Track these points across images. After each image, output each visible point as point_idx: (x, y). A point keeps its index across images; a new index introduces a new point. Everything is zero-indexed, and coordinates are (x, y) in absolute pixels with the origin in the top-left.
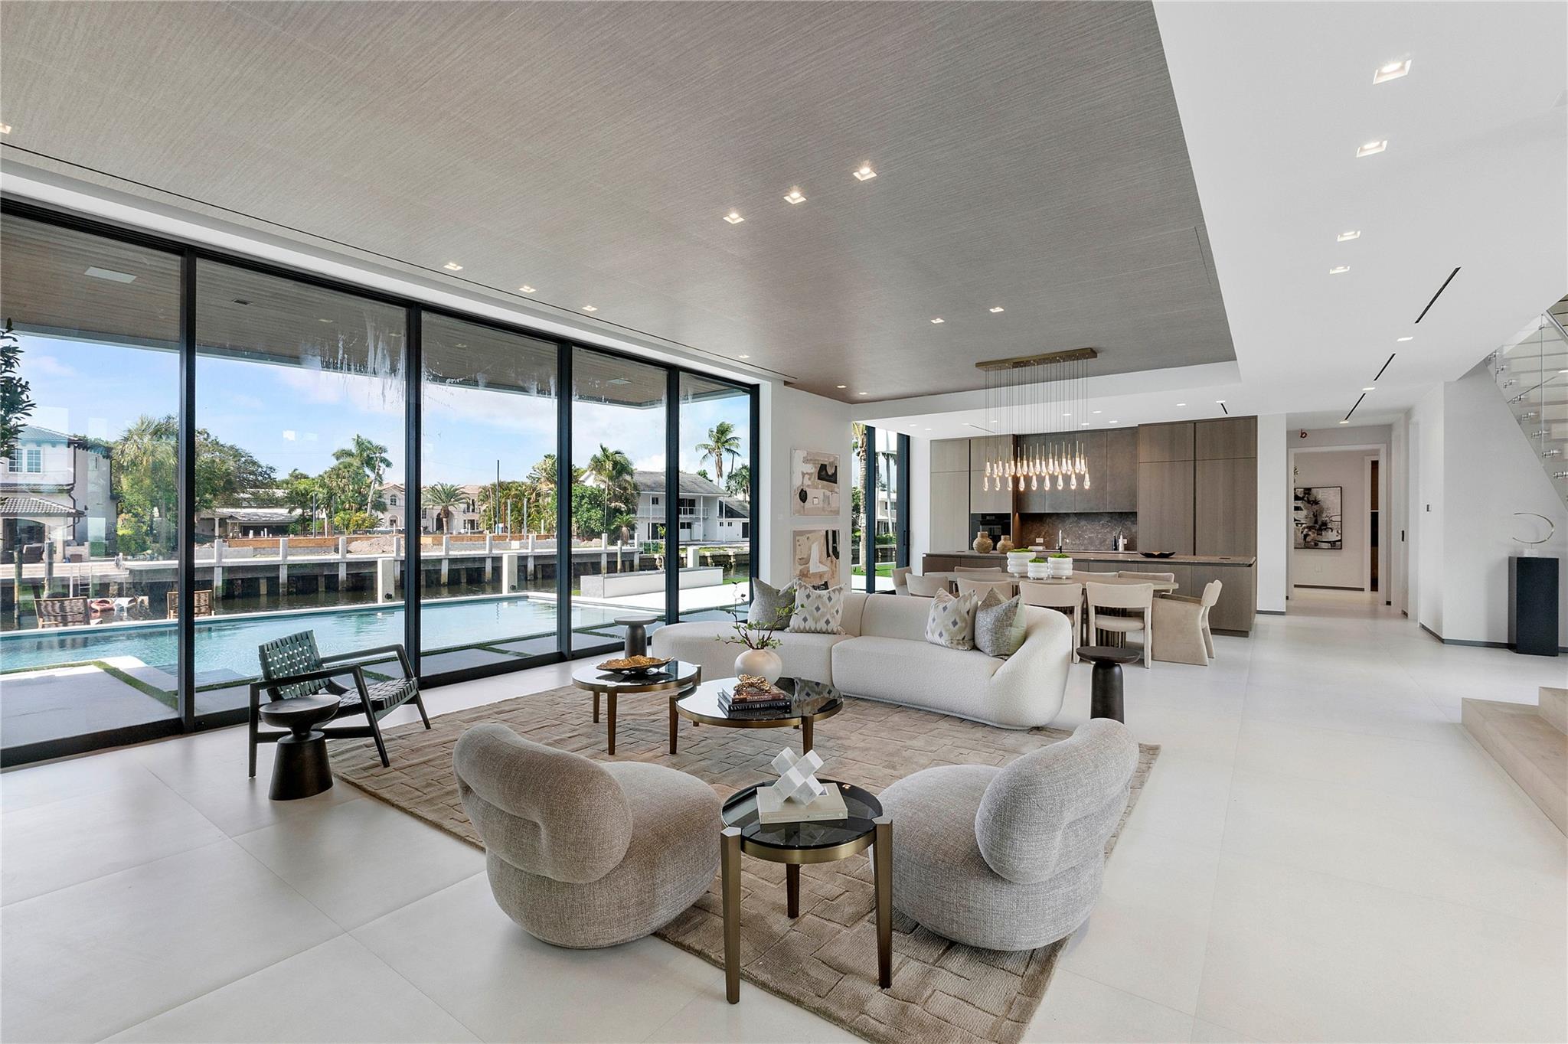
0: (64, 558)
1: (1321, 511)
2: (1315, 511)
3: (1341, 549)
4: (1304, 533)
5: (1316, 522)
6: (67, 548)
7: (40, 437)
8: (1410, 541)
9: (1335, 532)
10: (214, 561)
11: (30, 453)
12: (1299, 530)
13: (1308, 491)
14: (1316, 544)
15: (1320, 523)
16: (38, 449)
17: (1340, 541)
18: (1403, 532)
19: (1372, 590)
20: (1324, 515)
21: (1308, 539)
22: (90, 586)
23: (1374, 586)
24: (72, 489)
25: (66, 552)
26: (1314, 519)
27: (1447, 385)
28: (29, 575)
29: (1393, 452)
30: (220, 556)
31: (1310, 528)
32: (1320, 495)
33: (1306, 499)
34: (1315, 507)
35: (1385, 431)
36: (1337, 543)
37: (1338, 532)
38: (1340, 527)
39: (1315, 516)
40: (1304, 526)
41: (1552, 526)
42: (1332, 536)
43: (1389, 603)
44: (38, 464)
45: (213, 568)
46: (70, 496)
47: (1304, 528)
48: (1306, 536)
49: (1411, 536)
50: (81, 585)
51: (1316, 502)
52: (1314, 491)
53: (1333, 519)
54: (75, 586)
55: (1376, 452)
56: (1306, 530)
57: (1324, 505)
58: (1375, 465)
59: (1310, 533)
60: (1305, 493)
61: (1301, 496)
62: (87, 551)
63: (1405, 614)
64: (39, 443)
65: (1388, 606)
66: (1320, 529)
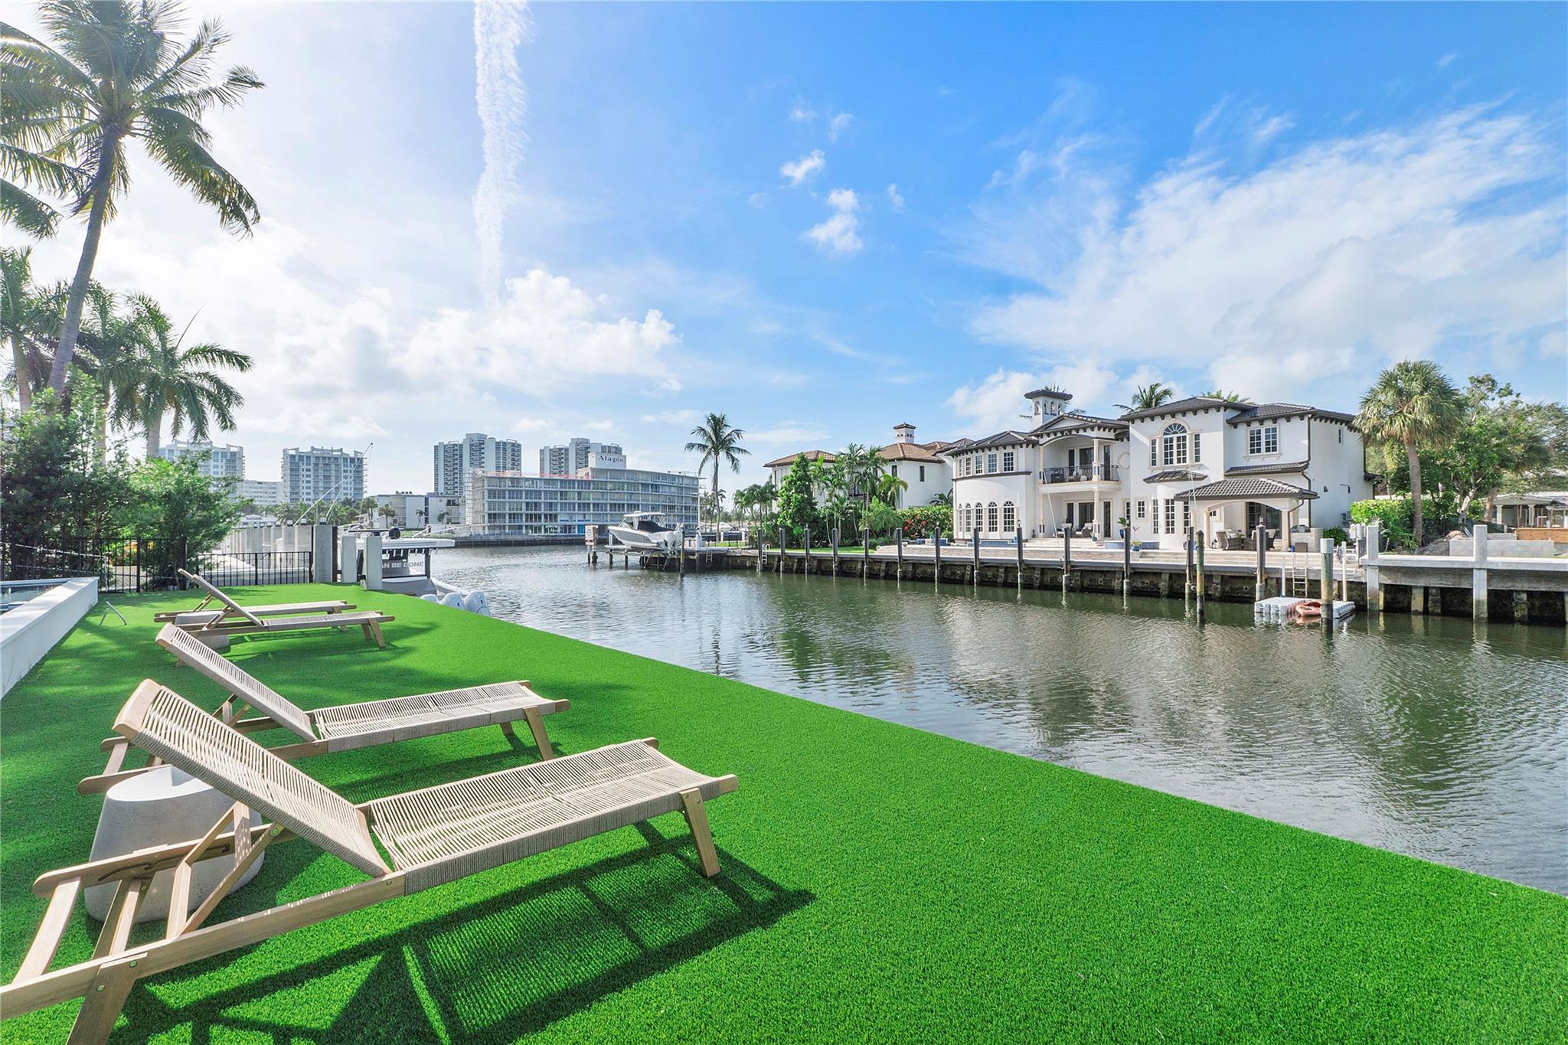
0: (1290, 547)
6: (1293, 534)
7: (1276, 413)
10: (1473, 559)
11: (1267, 431)
16: (1274, 426)
22: (1306, 582)
24: (1306, 467)
25: (1292, 539)
28: (1247, 563)
30: (1483, 553)
44: (1274, 443)
45: (1472, 569)
46: (1303, 475)
50: (1296, 580)
54: (1289, 580)
62: (1313, 538)
64: (1275, 420)
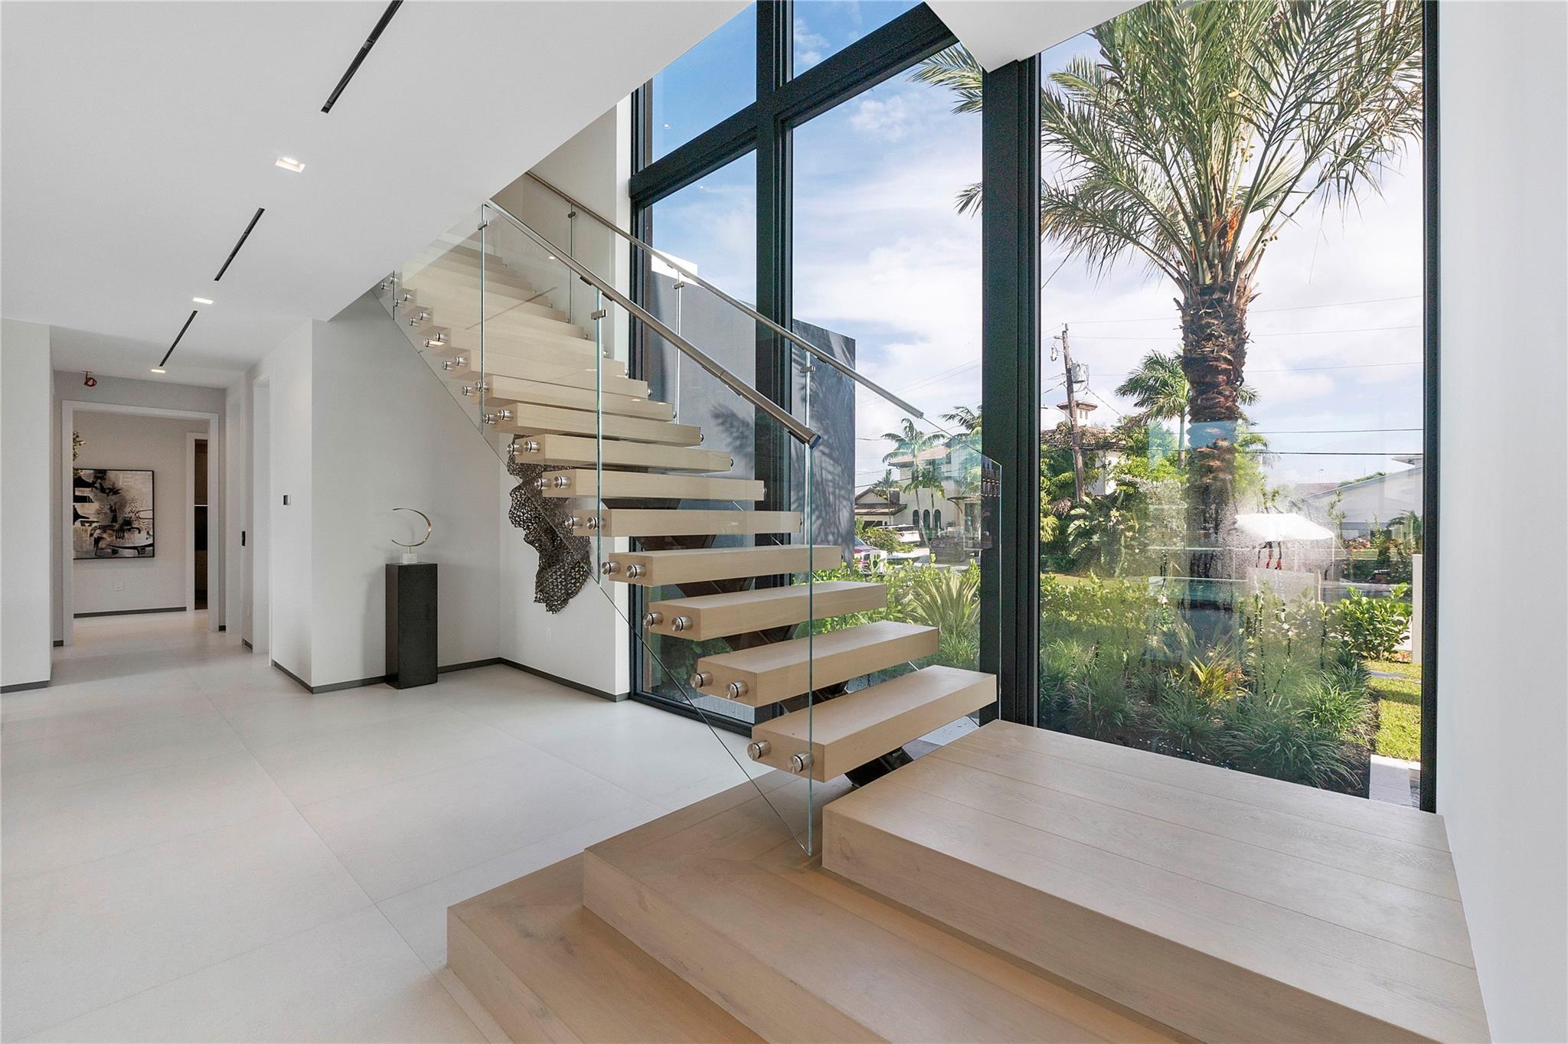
1: (123, 503)
2: (112, 503)
3: (153, 556)
4: (95, 535)
5: (114, 519)
8: (255, 545)
9: (144, 534)
12: (86, 530)
13: (101, 474)
14: (115, 552)
15: (120, 520)
17: (152, 545)
18: (244, 533)
19: (196, 608)
20: (128, 510)
21: (102, 544)
23: (201, 600)
26: (110, 515)
27: (316, 324)
29: (228, 425)
31: (104, 529)
32: (122, 480)
33: (97, 485)
34: (113, 497)
35: (217, 397)
36: (147, 548)
37: (148, 533)
38: (151, 526)
39: (113, 510)
40: (94, 525)
41: (429, 525)
42: (141, 539)
43: (222, 628)
47: (95, 529)
48: (97, 541)
49: (256, 538)
51: (114, 491)
52: (111, 475)
53: (142, 515)
55: (204, 425)
56: (98, 531)
57: (129, 496)
58: (201, 447)
59: (104, 536)
60: (96, 477)
61: (90, 481)
63: (248, 646)
65: (221, 633)
66: (121, 530)
